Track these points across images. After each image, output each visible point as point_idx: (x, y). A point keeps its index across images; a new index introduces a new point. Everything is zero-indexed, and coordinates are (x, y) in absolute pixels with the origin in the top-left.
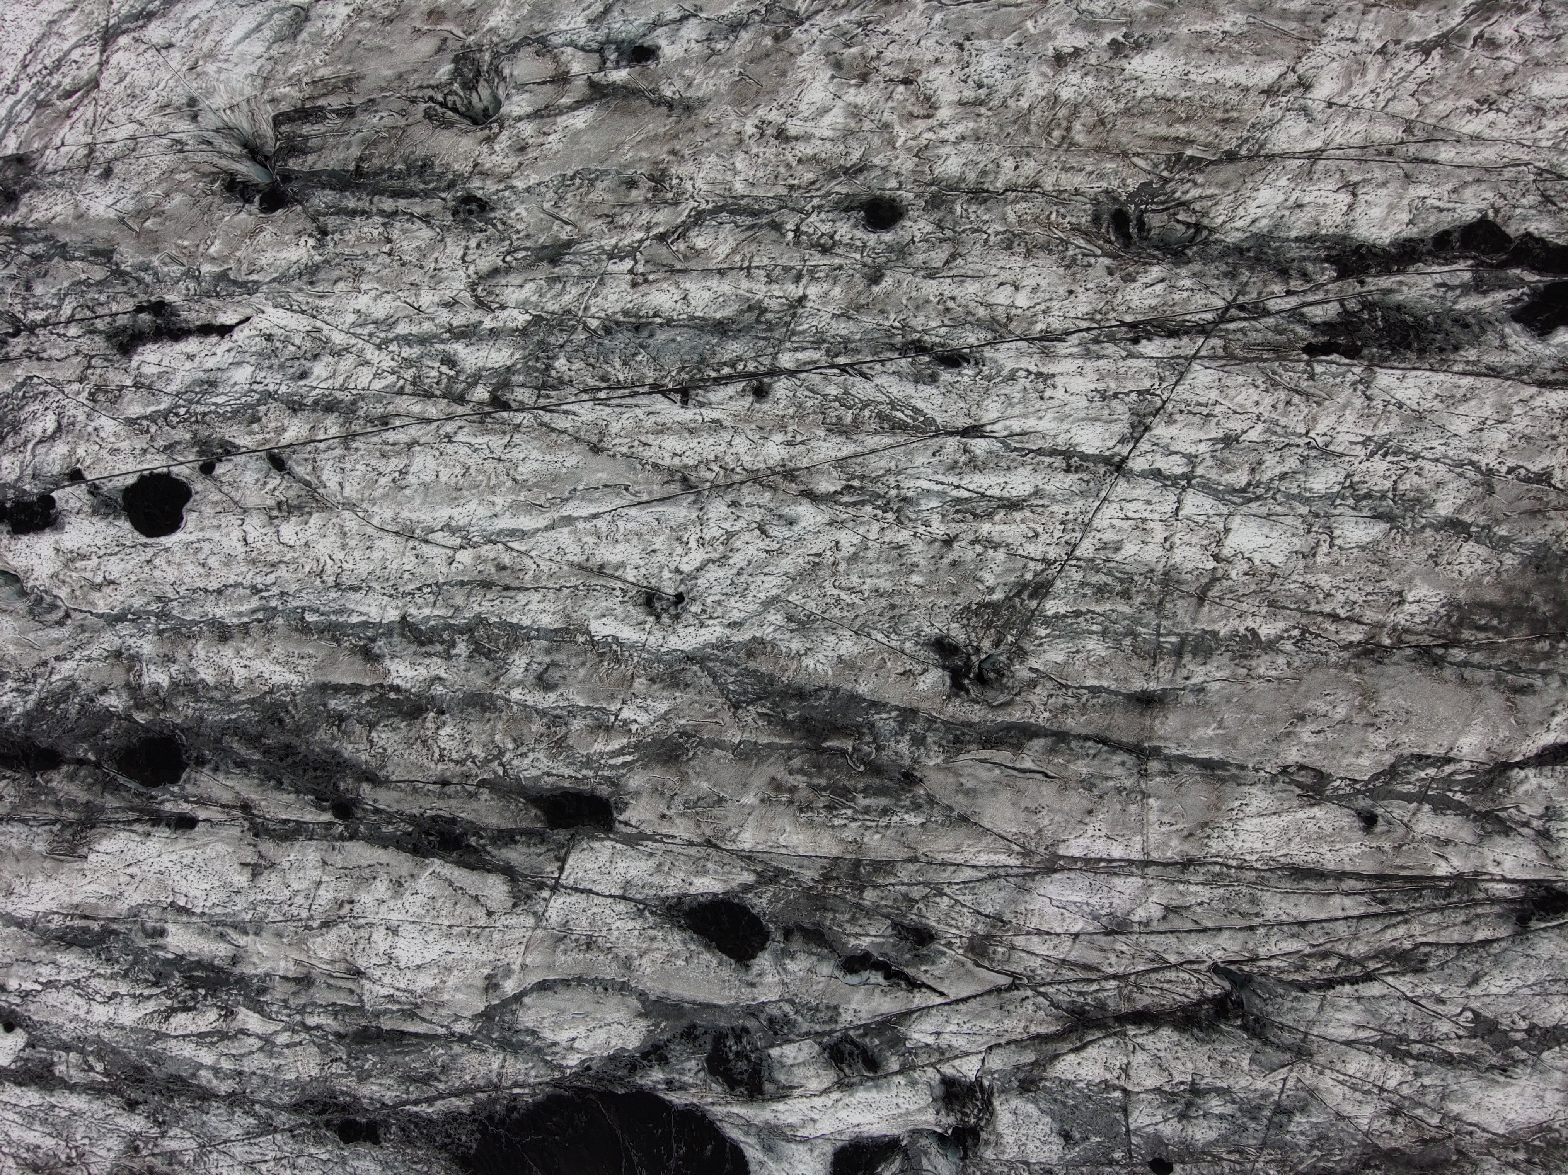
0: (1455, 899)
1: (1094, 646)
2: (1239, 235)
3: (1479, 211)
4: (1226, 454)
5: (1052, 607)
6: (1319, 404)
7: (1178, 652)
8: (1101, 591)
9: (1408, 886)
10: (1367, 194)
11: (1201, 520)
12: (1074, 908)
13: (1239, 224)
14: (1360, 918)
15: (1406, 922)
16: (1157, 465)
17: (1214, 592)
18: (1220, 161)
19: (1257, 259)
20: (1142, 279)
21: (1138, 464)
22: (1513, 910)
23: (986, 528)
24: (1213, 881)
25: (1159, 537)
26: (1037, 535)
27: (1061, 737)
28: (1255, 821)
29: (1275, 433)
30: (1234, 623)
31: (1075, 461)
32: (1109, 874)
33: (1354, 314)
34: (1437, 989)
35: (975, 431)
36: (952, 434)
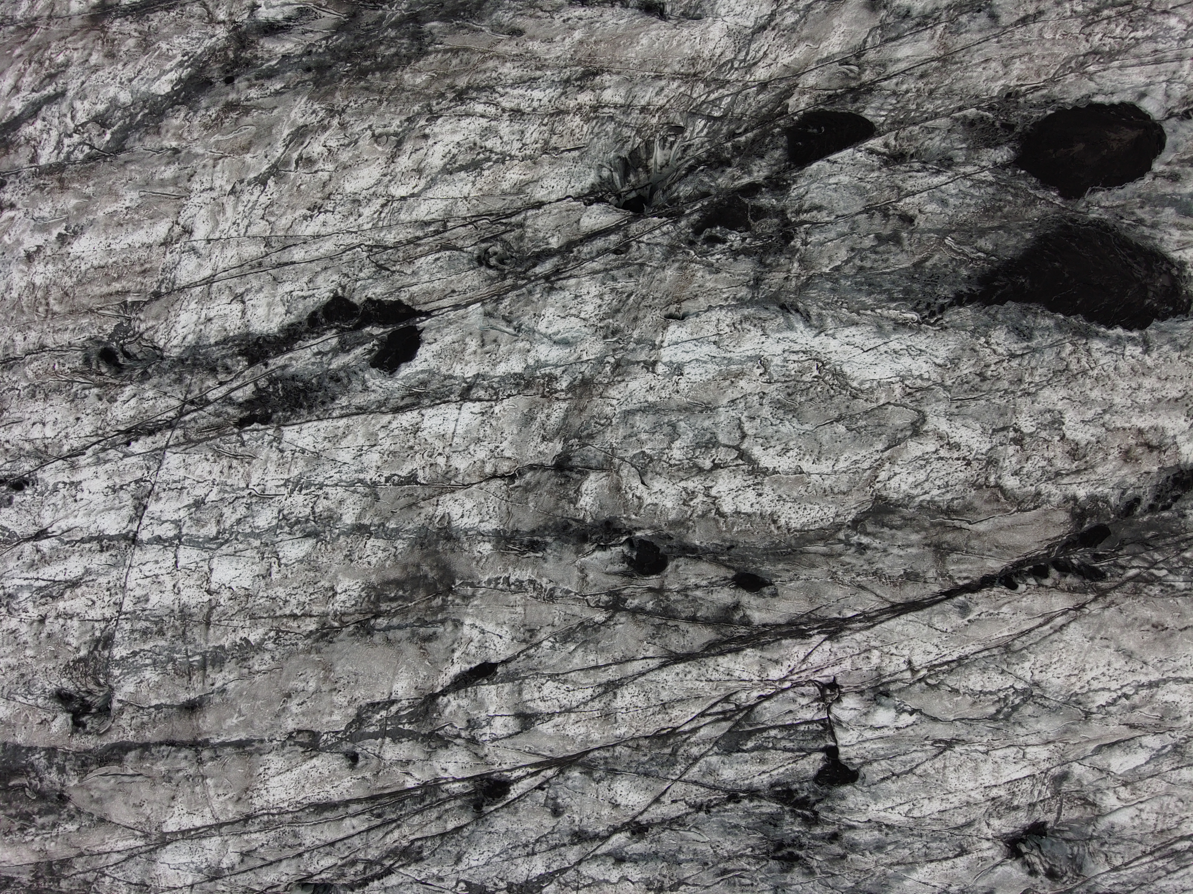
0: (428, 802)
1: (151, 675)
2: (177, 350)
3: (331, 291)
4: (199, 515)
5: (119, 652)
6: (249, 463)
7: (203, 667)
8: (145, 632)
9: (393, 800)
10: (252, 299)
11: (193, 567)
12: (184, 868)
13: (175, 342)
14: (368, 830)
15: (399, 826)
16: (156, 533)
17: (214, 618)
18: (151, 300)
19: (194, 365)
20: (120, 399)
21: (144, 535)
22: (470, 801)
23: (61, 605)
24: (266, 827)
25: (170, 586)
26: (94, 603)
27: (145, 746)
28: (277, 779)
29: (226, 492)
30: (232, 637)
31: (105, 542)
32: (200, 838)
33: (264, 390)
34: (435, 871)
35: (42, 534)
36: (27, 540)
